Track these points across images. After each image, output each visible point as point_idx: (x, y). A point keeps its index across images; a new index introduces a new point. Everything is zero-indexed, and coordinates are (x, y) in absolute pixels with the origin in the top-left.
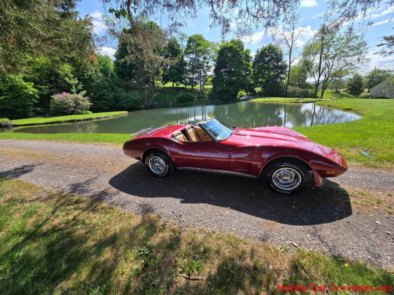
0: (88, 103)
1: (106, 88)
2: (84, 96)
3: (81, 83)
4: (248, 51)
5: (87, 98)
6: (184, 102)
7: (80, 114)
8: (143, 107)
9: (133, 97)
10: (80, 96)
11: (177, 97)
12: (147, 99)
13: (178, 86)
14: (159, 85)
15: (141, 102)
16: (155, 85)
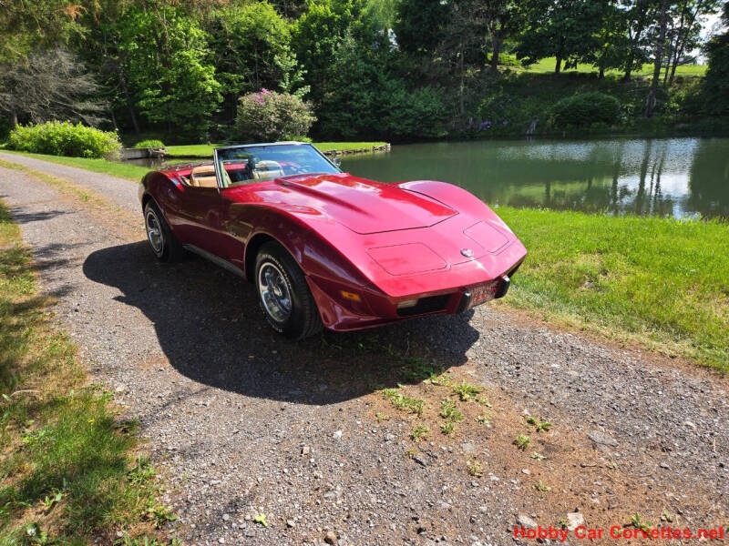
0: (308, 118)
1: (357, 81)
2: (305, 99)
3: (303, 66)
5: (309, 104)
6: (577, 123)
8: (446, 133)
9: (420, 104)
10: (295, 100)
11: (559, 107)
12: (463, 111)
13: (574, 70)
14: (511, 68)
15: (441, 120)
16: (498, 67)
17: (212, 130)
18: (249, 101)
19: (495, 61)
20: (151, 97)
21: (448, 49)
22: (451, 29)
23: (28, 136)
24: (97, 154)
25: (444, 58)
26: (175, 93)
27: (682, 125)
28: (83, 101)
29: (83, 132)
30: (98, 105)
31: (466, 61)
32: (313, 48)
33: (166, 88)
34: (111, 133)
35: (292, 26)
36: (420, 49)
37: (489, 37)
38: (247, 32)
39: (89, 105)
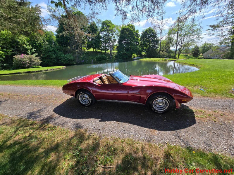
0: (39, 61)
2: (36, 56)
3: (34, 48)
4: (137, 31)
5: (38, 58)
6: (100, 60)
7: (33, 68)
8: (75, 63)
9: (68, 57)
10: (34, 56)
11: (96, 58)
12: (78, 58)
13: (97, 51)
14: (85, 50)
15: (74, 60)
16: (82, 50)
17: (2, 66)
18: (18, 57)
27: (116, 60)
32: (36, 44)
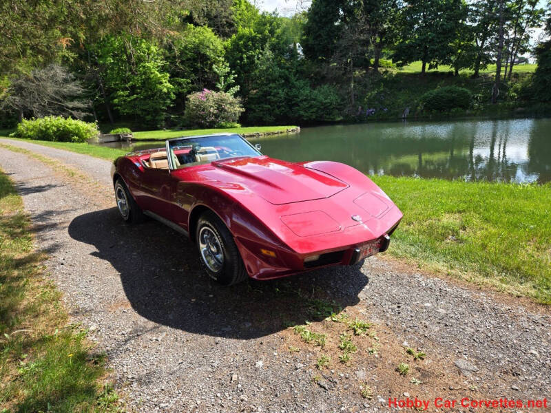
0: (238, 109)
1: (274, 81)
2: (235, 95)
3: (233, 72)
5: (239, 99)
7: (221, 127)
8: (341, 118)
9: (321, 98)
10: (229, 96)
11: (426, 97)
12: (353, 102)
13: (435, 70)
14: (389, 69)
15: (337, 108)
16: (379, 69)
17: (167, 120)
18: (194, 98)
19: (377, 65)
20: (123, 96)
21: (341, 57)
22: (343, 43)
23: (31, 127)
24: (82, 139)
25: (338, 63)
26: (140, 93)
27: (519, 109)
28: (72, 100)
29: (71, 124)
30: (83, 103)
31: (354, 65)
32: (241, 59)
33: (133, 89)
34: (92, 124)
35: (225, 43)
36: (320, 58)
37: (372, 48)
38: (192, 48)
39: (76, 104)
